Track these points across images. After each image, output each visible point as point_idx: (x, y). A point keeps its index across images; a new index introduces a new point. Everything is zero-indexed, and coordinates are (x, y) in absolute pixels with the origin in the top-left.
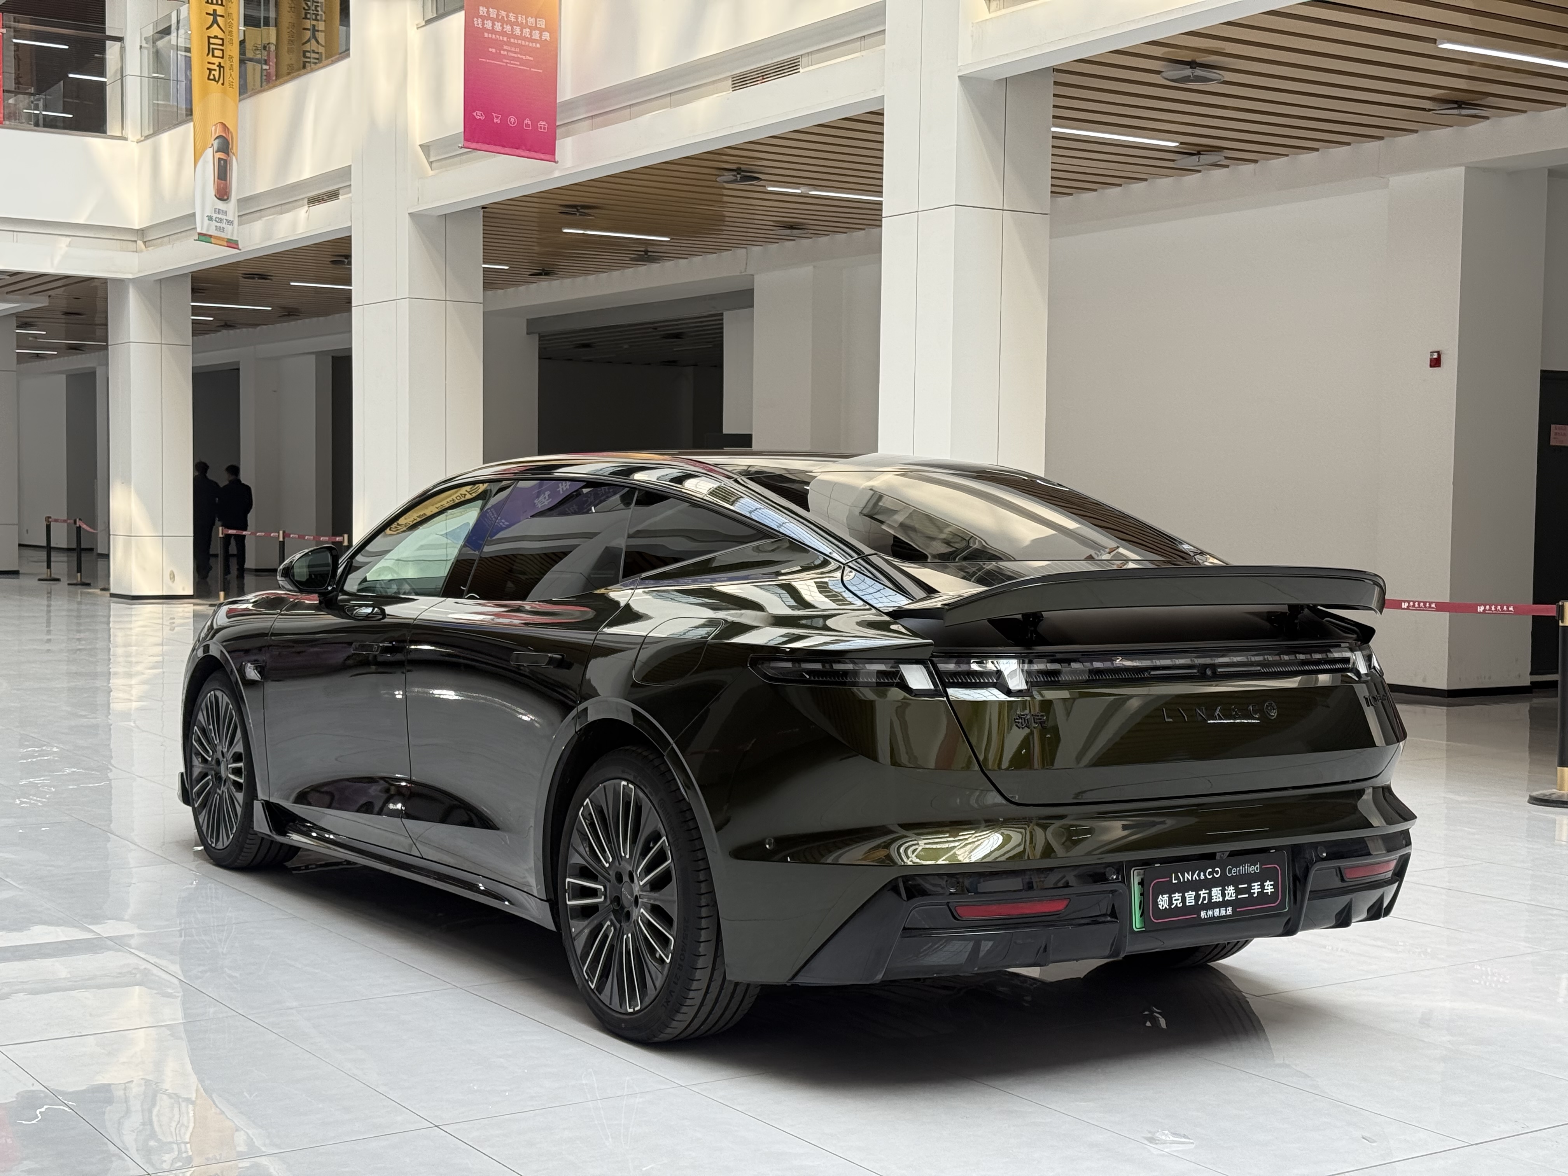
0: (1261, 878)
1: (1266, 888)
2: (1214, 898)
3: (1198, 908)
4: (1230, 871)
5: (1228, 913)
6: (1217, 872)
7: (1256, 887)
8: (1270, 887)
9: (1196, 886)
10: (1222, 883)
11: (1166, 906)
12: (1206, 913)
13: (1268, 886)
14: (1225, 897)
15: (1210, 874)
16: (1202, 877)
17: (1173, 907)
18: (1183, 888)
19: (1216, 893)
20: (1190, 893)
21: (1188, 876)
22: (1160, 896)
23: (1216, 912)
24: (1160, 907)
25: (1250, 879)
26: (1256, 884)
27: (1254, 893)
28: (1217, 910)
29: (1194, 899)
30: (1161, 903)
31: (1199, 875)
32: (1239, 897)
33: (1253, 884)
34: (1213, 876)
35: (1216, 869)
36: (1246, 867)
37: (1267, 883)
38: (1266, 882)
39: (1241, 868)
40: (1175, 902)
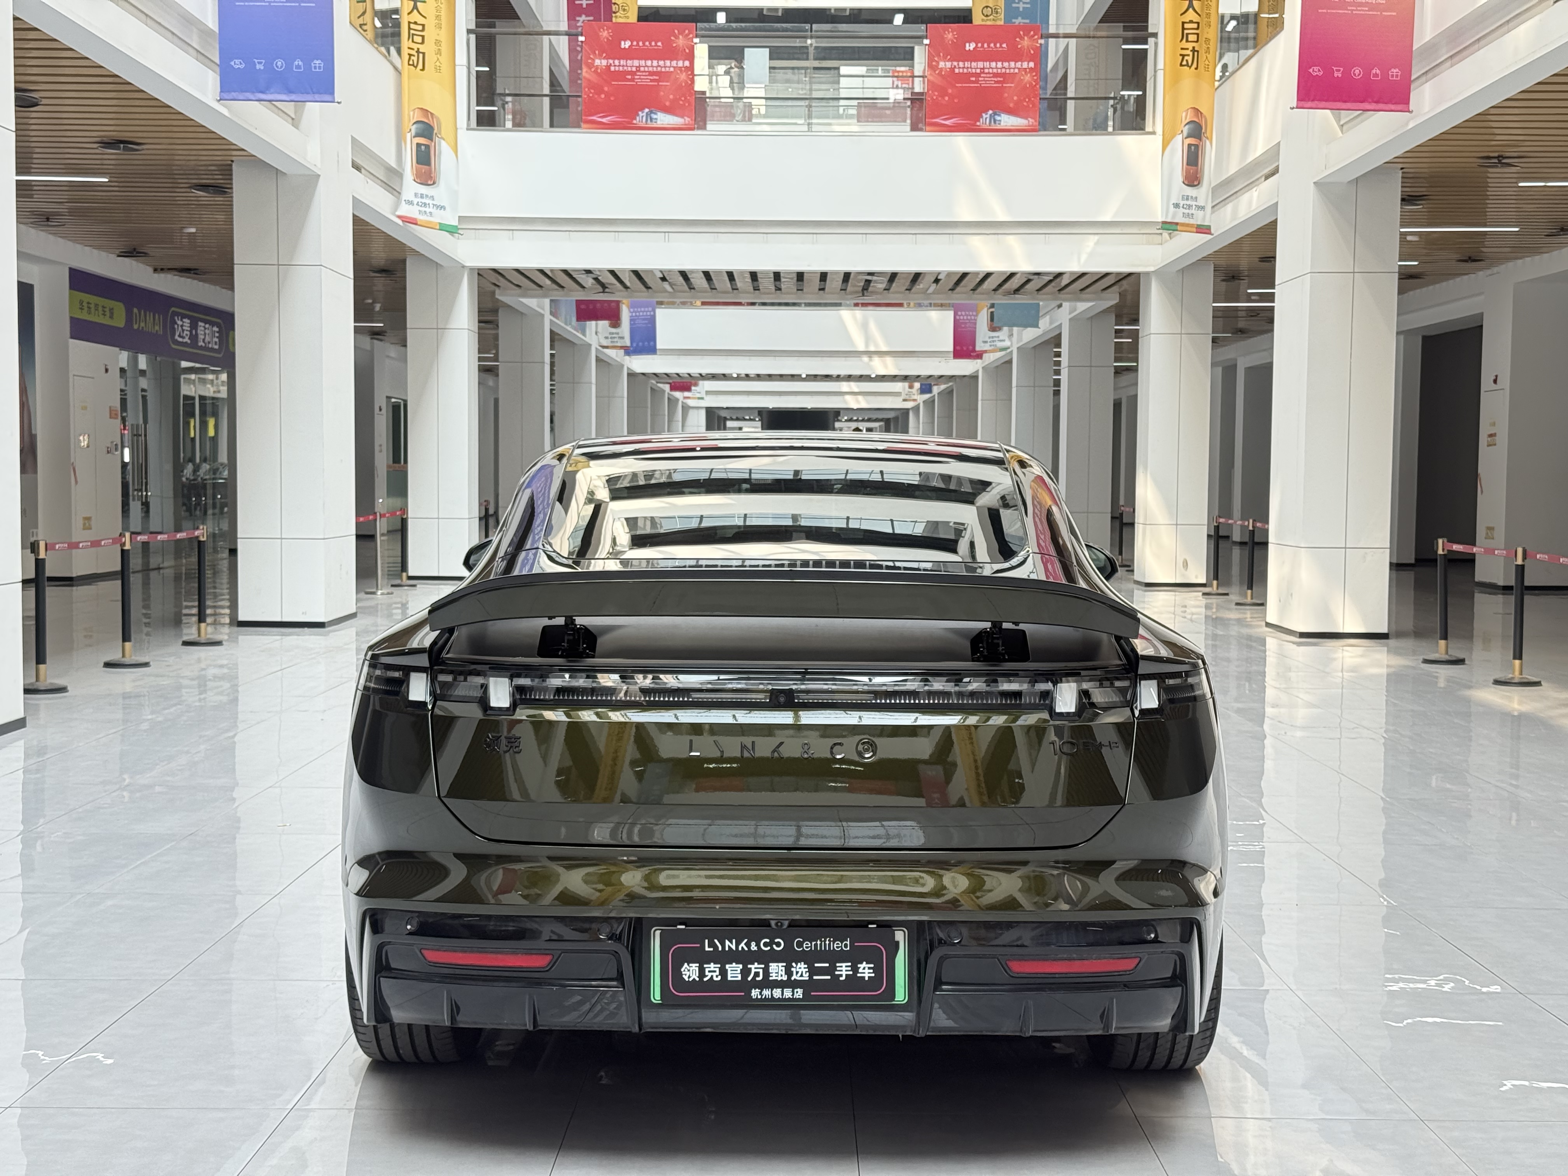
0: (854, 959)
1: (860, 970)
2: (774, 975)
3: (745, 985)
4: (800, 944)
5: (796, 996)
6: (778, 945)
7: (844, 969)
8: (867, 971)
9: (745, 958)
10: (789, 958)
11: (695, 976)
12: (761, 993)
13: (864, 968)
14: (792, 975)
15: (765, 945)
16: (754, 947)
17: (705, 979)
18: (724, 958)
19: (777, 971)
20: (734, 964)
21: (730, 945)
22: (686, 965)
23: (777, 993)
24: (686, 978)
25: (835, 957)
26: (844, 965)
27: (841, 975)
28: (779, 990)
29: (741, 973)
30: (688, 973)
31: (748, 945)
32: (815, 977)
33: (838, 965)
34: (772, 948)
35: (776, 940)
36: (827, 942)
37: (861, 966)
38: (862, 963)
39: (819, 942)
40: (709, 975)
